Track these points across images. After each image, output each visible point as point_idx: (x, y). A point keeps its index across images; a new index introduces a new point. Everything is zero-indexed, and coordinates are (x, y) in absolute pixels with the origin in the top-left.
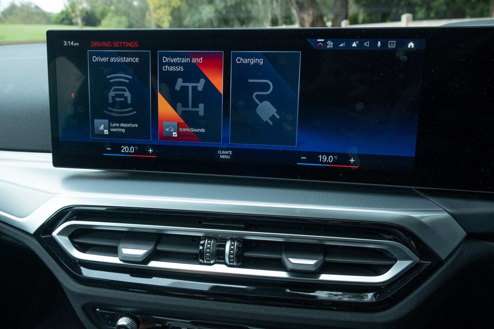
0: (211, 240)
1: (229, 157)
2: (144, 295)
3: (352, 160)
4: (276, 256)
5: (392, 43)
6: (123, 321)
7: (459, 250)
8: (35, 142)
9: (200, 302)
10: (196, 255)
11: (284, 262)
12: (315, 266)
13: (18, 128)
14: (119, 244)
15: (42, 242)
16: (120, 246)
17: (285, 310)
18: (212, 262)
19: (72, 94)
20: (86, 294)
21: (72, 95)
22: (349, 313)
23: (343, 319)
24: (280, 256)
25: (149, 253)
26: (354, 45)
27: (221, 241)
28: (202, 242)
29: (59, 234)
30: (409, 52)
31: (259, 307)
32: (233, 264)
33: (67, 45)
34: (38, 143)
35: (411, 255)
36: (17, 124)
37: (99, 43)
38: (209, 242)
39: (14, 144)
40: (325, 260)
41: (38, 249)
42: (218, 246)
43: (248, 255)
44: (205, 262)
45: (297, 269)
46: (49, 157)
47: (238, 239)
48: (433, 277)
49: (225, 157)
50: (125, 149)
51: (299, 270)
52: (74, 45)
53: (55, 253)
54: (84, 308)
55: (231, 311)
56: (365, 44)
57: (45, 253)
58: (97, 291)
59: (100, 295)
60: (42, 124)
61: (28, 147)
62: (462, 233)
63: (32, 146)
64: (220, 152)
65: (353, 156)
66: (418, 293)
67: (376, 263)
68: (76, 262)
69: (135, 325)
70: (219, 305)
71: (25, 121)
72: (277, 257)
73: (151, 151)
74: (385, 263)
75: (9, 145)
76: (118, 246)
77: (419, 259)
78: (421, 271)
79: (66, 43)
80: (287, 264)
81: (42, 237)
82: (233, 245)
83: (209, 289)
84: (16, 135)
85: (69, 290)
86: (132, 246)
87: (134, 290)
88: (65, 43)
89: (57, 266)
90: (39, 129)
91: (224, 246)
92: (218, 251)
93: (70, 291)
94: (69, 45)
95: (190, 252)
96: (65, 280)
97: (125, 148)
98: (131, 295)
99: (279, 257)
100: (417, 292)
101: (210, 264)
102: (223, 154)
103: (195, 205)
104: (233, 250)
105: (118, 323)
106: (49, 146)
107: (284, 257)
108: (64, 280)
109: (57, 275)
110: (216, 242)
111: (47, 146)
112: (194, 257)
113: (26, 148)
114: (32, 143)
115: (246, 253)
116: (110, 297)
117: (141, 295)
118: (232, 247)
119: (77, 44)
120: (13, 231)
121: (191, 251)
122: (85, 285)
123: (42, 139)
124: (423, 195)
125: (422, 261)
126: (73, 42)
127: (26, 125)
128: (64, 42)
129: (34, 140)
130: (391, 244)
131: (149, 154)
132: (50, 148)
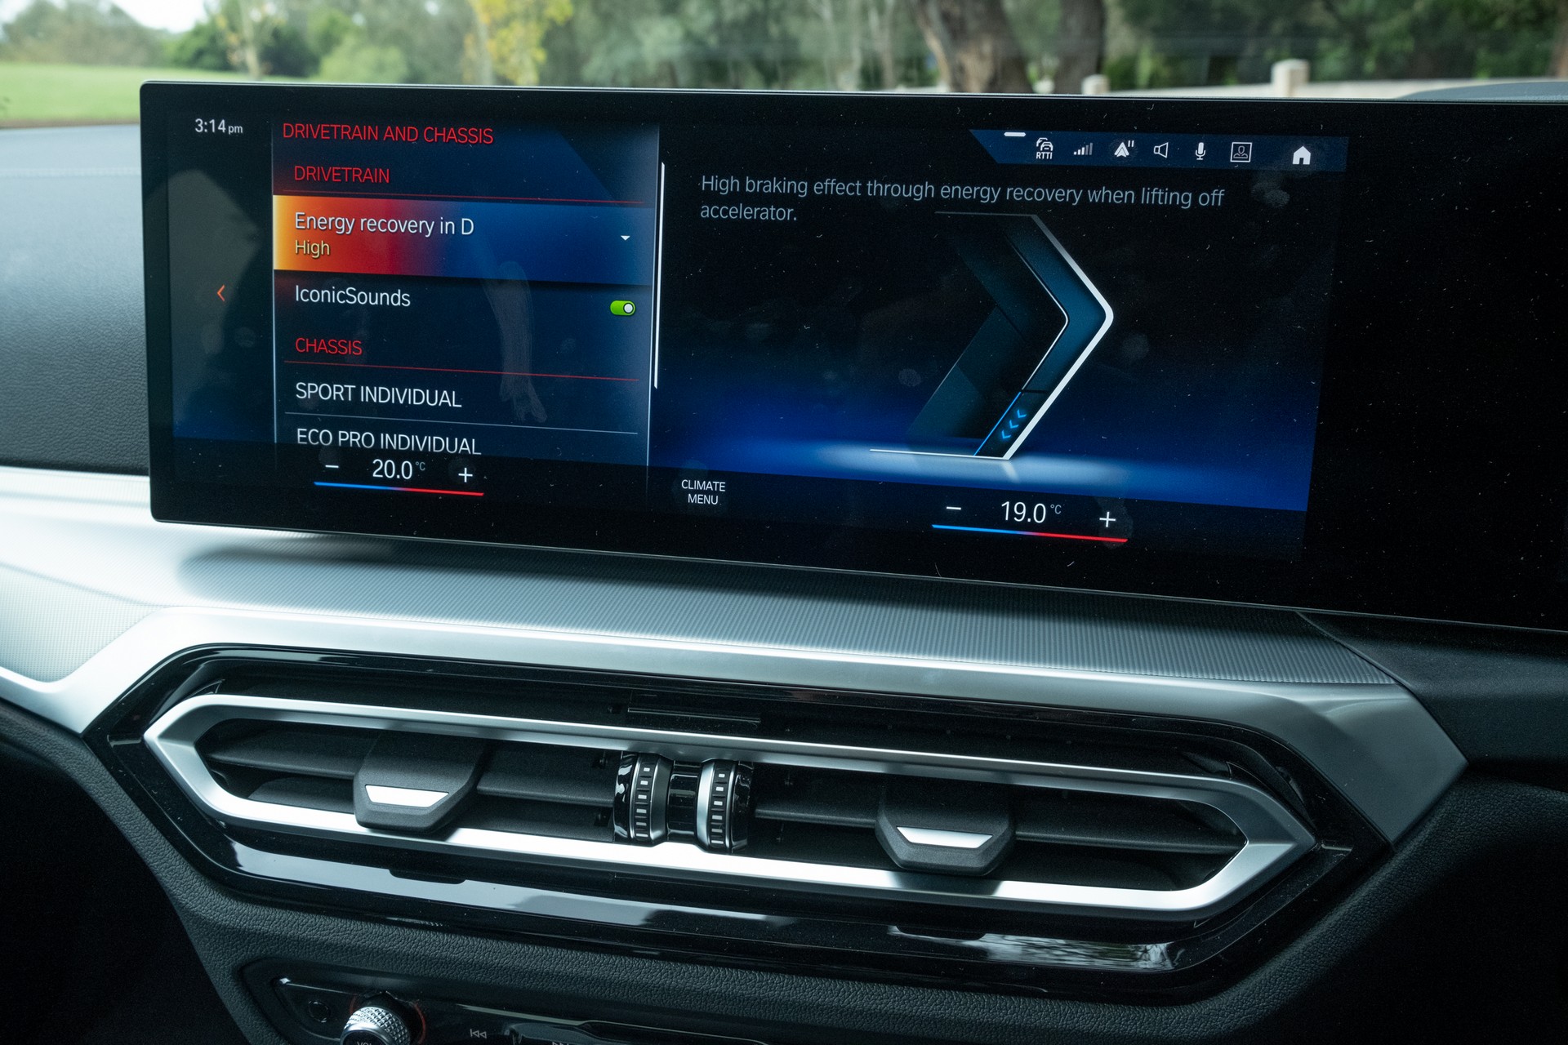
0: (652, 766)
1: (714, 502)
2: (433, 936)
3: (1108, 519)
4: (858, 820)
5: (1241, 149)
6: (364, 1020)
7: (1441, 813)
8: (97, 438)
9: (615, 962)
10: (605, 811)
11: (885, 838)
12: (983, 853)
13: (42, 395)
14: (357, 773)
15: (111, 760)
16: (362, 777)
17: (885, 992)
18: (653, 835)
19: (219, 289)
20: (249, 929)
21: (219, 293)
22: (1088, 1007)
23: (1067, 1024)
24: (874, 821)
25: (455, 802)
26: (1122, 151)
27: (686, 769)
28: (623, 771)
29: (167, 735)
30: (1296, 179)
31: (803, 981)
32: (722, 843)
33: (206, 131)
34: (107, 443)
35: (1287, 826)
36: (39, 382)
37: (309, 127)
38: (647, 770)
39: (29, 444)
40: (1014, 836)
41: (97, 783)
42: (676, 784)
43: (769, 815)
44: (632, 834)
45: (926, 864)
46: (140, 487)
47: (737, 762)
48: (1356, 897)
49: (703, 501)
50: (383, 468)
51: (931, 865)
52: (227, 130)
53: (153, 795)
54: (240, 974)
55: (713, 992)
56: (1157, 149)
57: (121, 796)
58: (284, 922)
59: (294, 934)
60: (119, 381)
61: (72, 455)
62: (1452, 759)
63: (86, 453)
64: (686, 484)
65: (1112, 505)
66: (1309, 946)
67: (1177, 848)
68: (220, 826)
69: (403, 1033)
70: (675, 974)
71: (66, 370)
72: (861, 823)
73: (466, 475)
74: (1203, 849)
75: (15, 446)
76: (353, 777)
77: (1313, 839)
78: (1319, 877)
79: (203, 125)
80: (894, 847)
81: (113, 744)
82: (724, 783)
83: (643, 920)
84: (35, 417)
85: (193, 915)
86: (398, 777)
87: (403, 920)
88: (200, 125)
89: (156, 838)
90: (109, 399)
91: (694, 785)
92: (674, 799)
93: (199, 920)
94: (214, 131)
95: (583, 801)
96: (181, 884)
97: (383, 465)
98: (392, 937)
99: (870, 824)
100: (1307, 942)
101: (649, 843)
102: (698, 492)
103: (604, 650)
104: (722, 797)
105: (350, 1025)
106: (142, 454)
107: (884, 824)
108: (178, 884)
109: (157, 865)
110: (669, 773)
111: (135, 452)
112: (597, 819)
113: (68, 457)
114: (88, 442)
115: (764, 808)
116: (324, 943)
117: (425, 938)
118: (720, 789)
119: (238, 129)
120: (20, 723)
121: (588, 798)
122: (246, 902)
123: (118, 430)
124: (1331, 636)
125: (1323, 846)
126: (225, 122)
127: (70, 384)
128: (197, 121)
129: (95, 432)
130: (1226, 789)
131: (459, 484)
132: (145, 460)
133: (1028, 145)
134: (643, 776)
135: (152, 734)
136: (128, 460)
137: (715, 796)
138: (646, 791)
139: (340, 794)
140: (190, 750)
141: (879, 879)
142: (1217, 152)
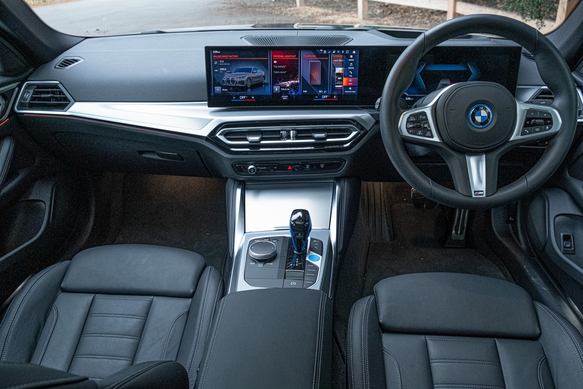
3: (335, 97)
4: (309, 134)
5: (347, 51)
7: (373, 127)
10: (279, 137)
12: (324, 136)
16: (249, 137)
18: (286, 139)
20: (234, 158)
22: (338, 152)
24: (311, 134)
25: (260, 138)
26: (334, 52)
27: (288, 132)
28: (281, 132)
29: (219, 135)
30: (354, 55)
32: (294, 139)
33: (215, 52)
35: (358, 130)
40: (328, 134)
44: (283, 139)
47: (294, 129)
49: (285, 99)
54: (232, 165)
56: (338, 52)
64: (283, 97)
65: (335, 95)
67: (345, 134)
68: (228, 145)
73: (253, 98)
74: (348, 133)
76: (246, 137)
77: (360, 131)
78: (360, 134)
81: (212, 137)
82: (294, 132)
86: (253, 136)
91: (290, 133)
92: (288, 135)
95: (276, 137)
100: (360, 143)
101: (285, 140)
104: (294, 133)
105: (249, 168)
115: (299, 134)
119: (219, 52)
122: (234, 154)
128: (213, 51)
130: (351, 126)
131: (252, 99)
132: (207, 100)
133: (323, 51)
134: (284, 132)
135: (217, 135)
136: (205, 100)
137: (293, 133)
138: (285, 134)
139: (246, 140)
140: (223, 136)
141: (313, 141)
142: (345, 52)
